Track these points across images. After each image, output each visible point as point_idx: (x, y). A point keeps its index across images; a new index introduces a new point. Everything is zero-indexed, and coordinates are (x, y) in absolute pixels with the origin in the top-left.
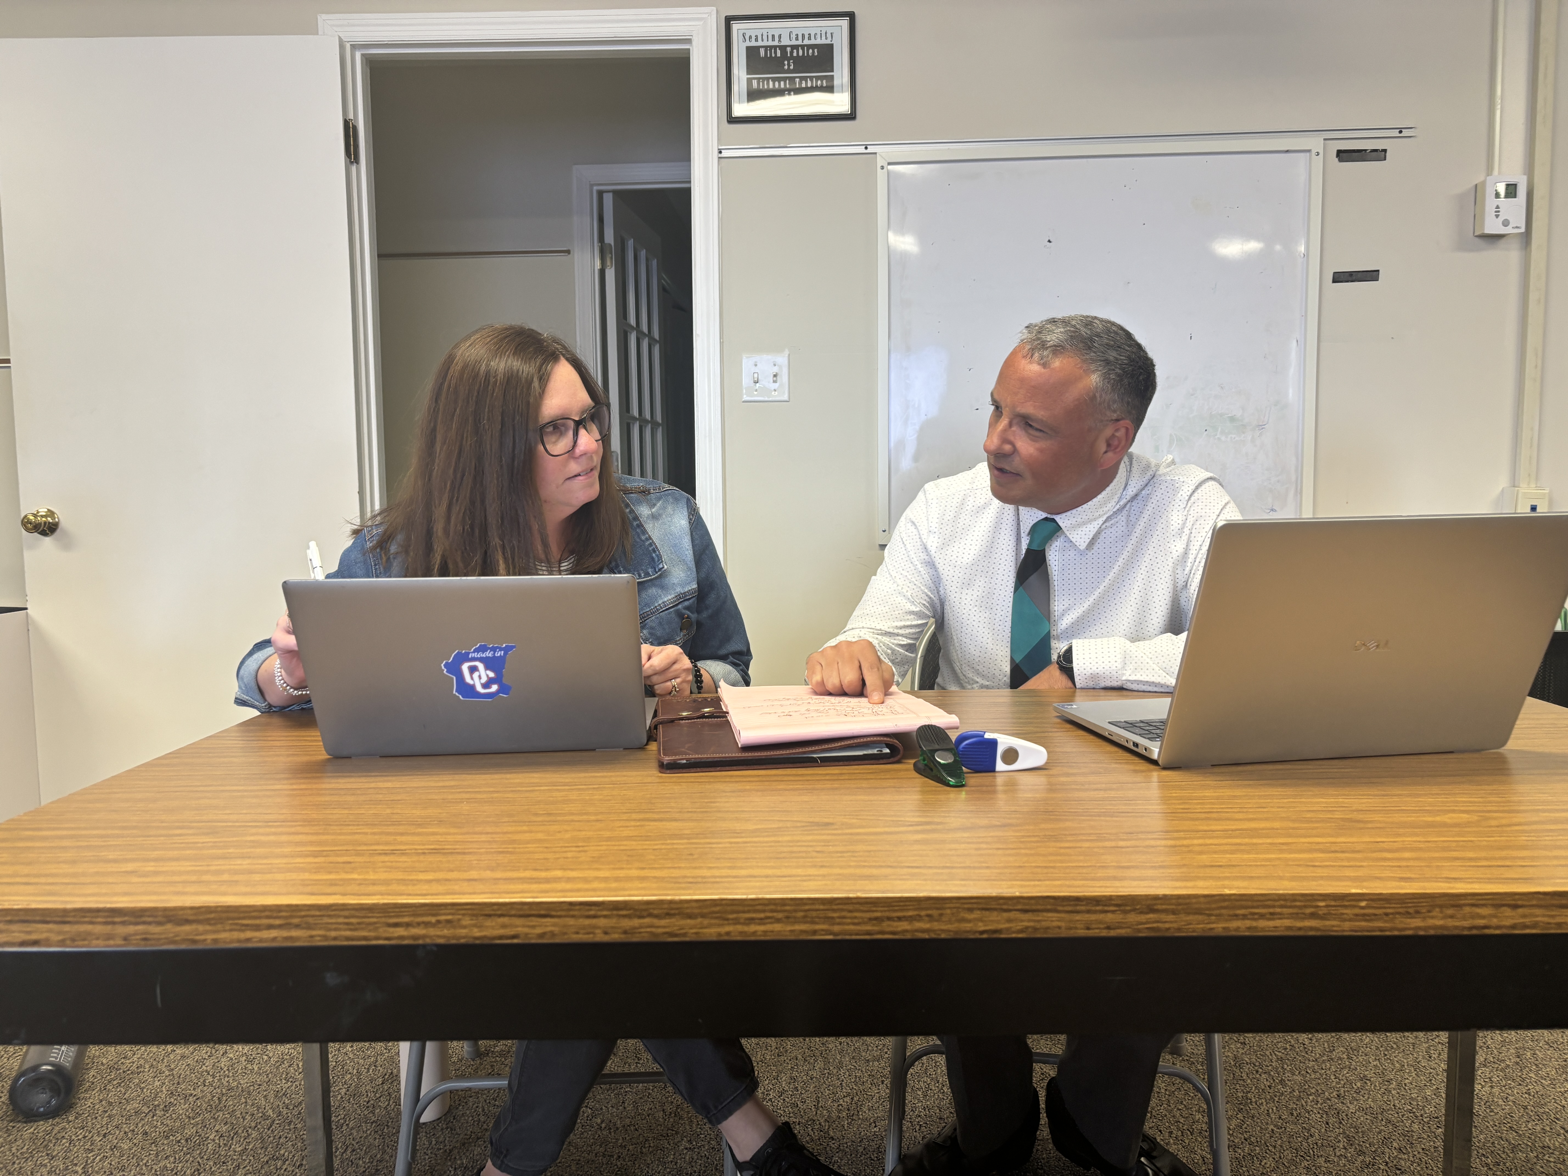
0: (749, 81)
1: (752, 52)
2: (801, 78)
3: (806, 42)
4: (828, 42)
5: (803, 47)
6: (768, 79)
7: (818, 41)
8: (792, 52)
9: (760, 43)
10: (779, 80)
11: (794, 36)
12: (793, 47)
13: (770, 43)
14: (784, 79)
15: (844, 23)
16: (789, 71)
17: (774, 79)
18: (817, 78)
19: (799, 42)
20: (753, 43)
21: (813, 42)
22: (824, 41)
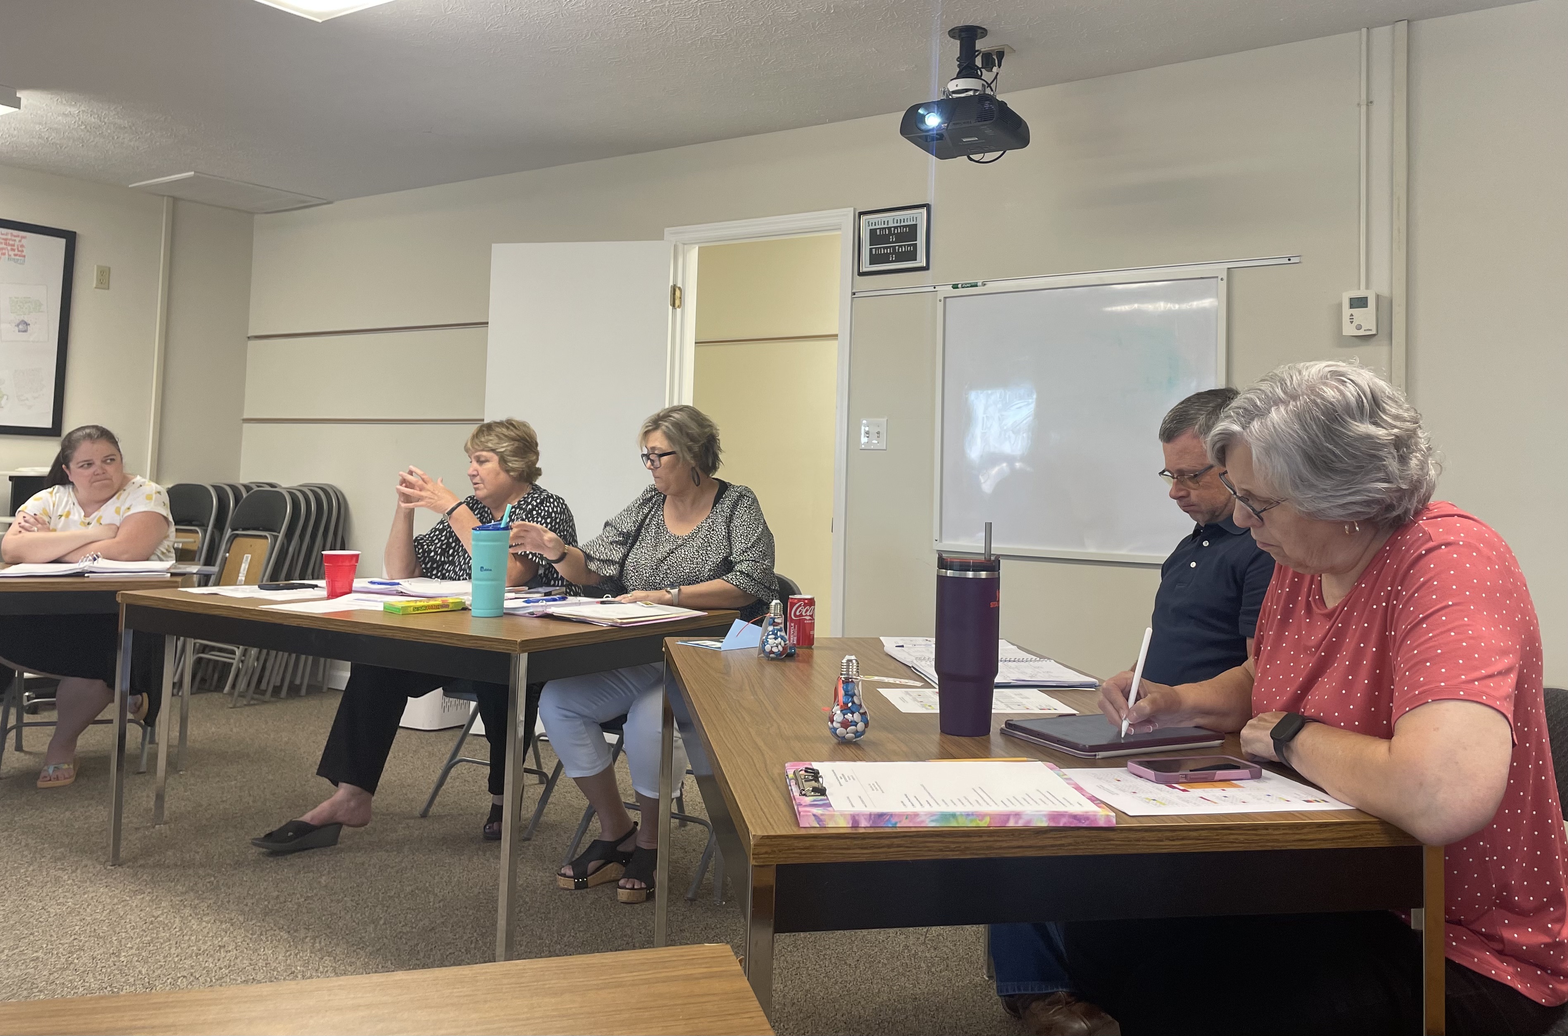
0: (871, 250)
1: (873, 232)
2: (899, 246)
3: (902, 224)
4: (914, 223)
5: (900, 227)
6: (881, 248)
7: (909, 223)
8: (894, 231)
9: (877, 227)
10: (887, 248)
11: (895, 221)
12: (896, 227)
13: (883, 226)
14: (890, 247)
15: (924, 211)
16: (893, 242)
17: (884, 248)
18: (908, 245)
19: (899, 224)
20: (874, 227)
21: (906, 224)
22: (912, 223)
